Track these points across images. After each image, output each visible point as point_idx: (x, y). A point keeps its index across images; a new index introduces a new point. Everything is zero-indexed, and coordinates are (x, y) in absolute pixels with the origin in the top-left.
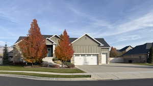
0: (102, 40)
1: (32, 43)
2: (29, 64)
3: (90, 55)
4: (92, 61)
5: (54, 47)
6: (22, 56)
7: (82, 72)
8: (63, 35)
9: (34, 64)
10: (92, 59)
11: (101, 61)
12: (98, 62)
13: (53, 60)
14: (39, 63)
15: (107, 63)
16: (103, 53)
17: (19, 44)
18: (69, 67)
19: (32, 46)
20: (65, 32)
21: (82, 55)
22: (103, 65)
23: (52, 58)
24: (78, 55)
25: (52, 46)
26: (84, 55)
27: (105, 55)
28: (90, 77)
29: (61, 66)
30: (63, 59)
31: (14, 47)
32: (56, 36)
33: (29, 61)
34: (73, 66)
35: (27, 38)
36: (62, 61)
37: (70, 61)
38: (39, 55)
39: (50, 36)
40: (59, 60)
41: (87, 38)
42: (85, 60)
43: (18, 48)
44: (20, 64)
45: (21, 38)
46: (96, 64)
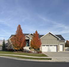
0: (60, 36)
1: (18, 38)
2: (16, 51)
3: (52, 45)
4: (53, 49)
5: (30, 40)
6: (13, 46)
7: (46, 56)
8: (35, 33)
9: (19, 50)
10: (53, 48)
11: (59, 49)
12: (57, 50)
13: (30, 48)
14: (22, 50)
15: (63, 51)
16: (61, 45)
17: (11, 39)
18: (38, 53)
19: (18, 40)
21: (47, 46)
22: (61, 52)
24: (44, 46)
25: (29, 40)
26: (48, 46)
27: (62, 46)
28: (51, 60)
29: (34, 52)
30: (35, 48)
31: (8, 41)
32: (31, 34)
33: (16, 49)
34: (41, 52)
35: (15, 36)
36: (35, 49)
37: (39, 49)
39: (28, 34)
40: (33, 48)
41: (50, 35)
42: (49, 49)
43: (10, 41)
44: (11, 50)
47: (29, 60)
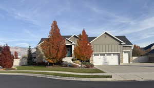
0: (123, 38)
1: (53, 44)
2: (51, 64)
3: (110, 54)
4: (113, 60)
5: (73, 47)
6: (44, 57)
7: (103, 72)
8: (82, 34)
9: (55, 64)
10: (112, 58)
12: (119, 62)
13: (73, 60)
14: (60, 63)
15: (129, 62)
16: (125, 52)
17: (41, 46)
18: (88, 67)
19: (53, 47)
20: (84, 32)
21: (101, 55)
22: (125, 65)
23: (71, 58)
24: (98, 55)
25: (71, 46)
26: (104, 54)
27: (127, 54)
28: (111, 77)
29: (80, 66)
30: (82, 59)
31: (37, 48)
32: (75, 36)
33: (51, 61)
34: (92, 66)
35: (48, 40)
36: (81, 61)
37: (89, 61)
38: (59, 56)
39: (69, 37)
40: (78, 59)
41: (107, 36)
42: (105, 59)
43: (40, 49)
44: (43, 64)
45: (42, 39)
46: (117, 64)
47: (74, 79)
